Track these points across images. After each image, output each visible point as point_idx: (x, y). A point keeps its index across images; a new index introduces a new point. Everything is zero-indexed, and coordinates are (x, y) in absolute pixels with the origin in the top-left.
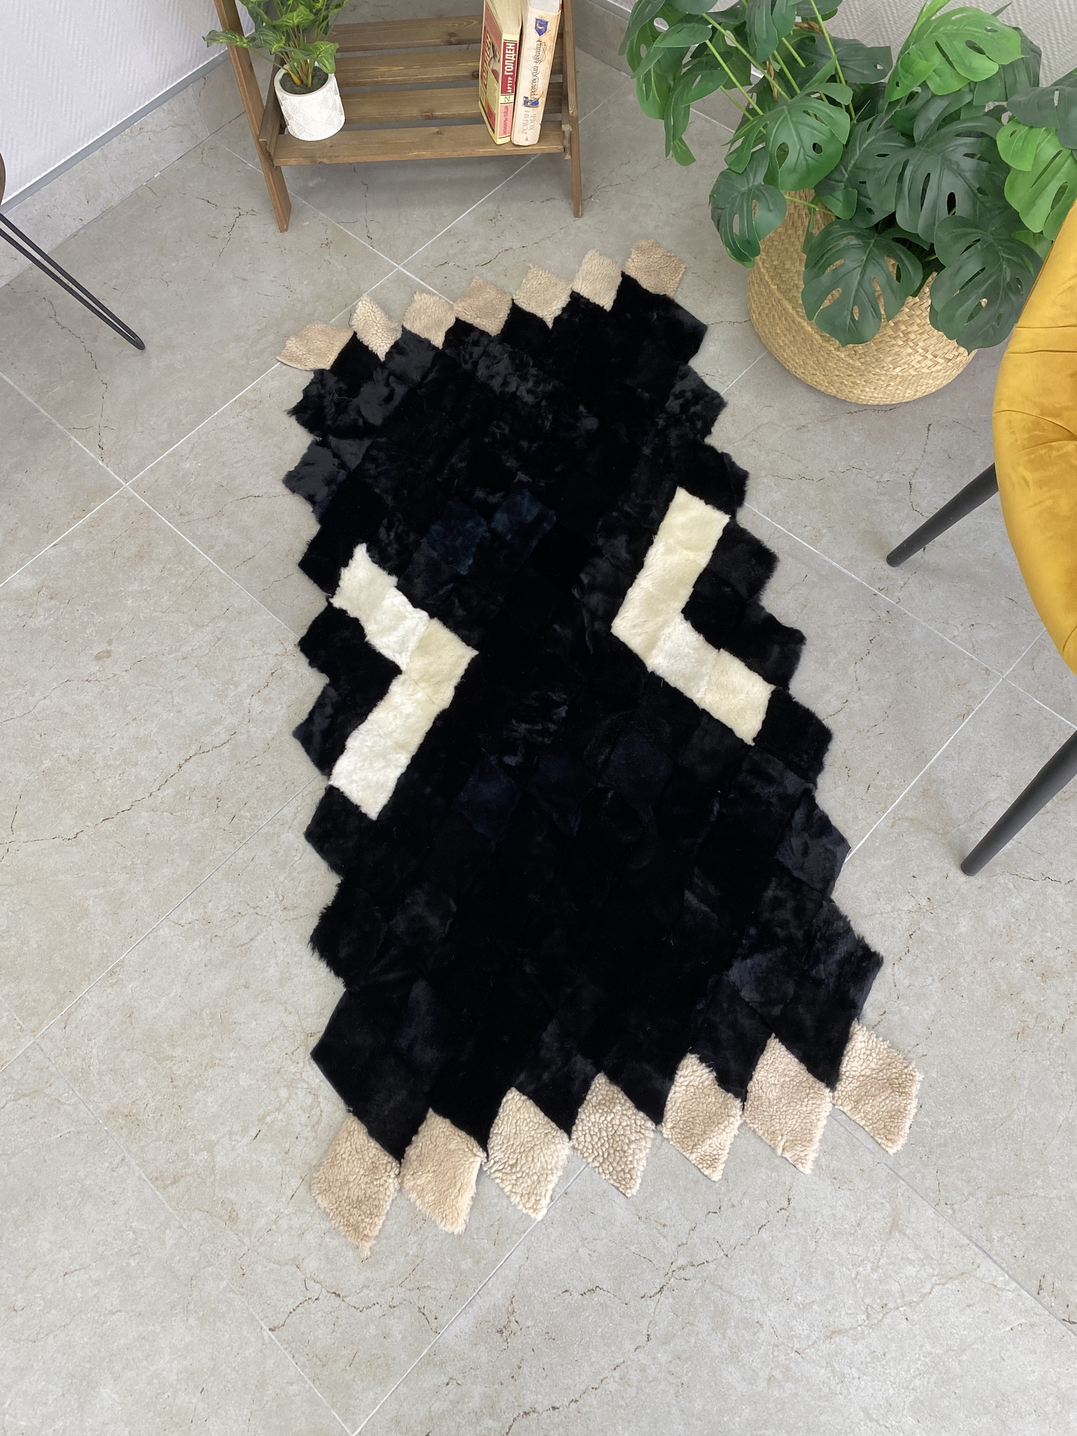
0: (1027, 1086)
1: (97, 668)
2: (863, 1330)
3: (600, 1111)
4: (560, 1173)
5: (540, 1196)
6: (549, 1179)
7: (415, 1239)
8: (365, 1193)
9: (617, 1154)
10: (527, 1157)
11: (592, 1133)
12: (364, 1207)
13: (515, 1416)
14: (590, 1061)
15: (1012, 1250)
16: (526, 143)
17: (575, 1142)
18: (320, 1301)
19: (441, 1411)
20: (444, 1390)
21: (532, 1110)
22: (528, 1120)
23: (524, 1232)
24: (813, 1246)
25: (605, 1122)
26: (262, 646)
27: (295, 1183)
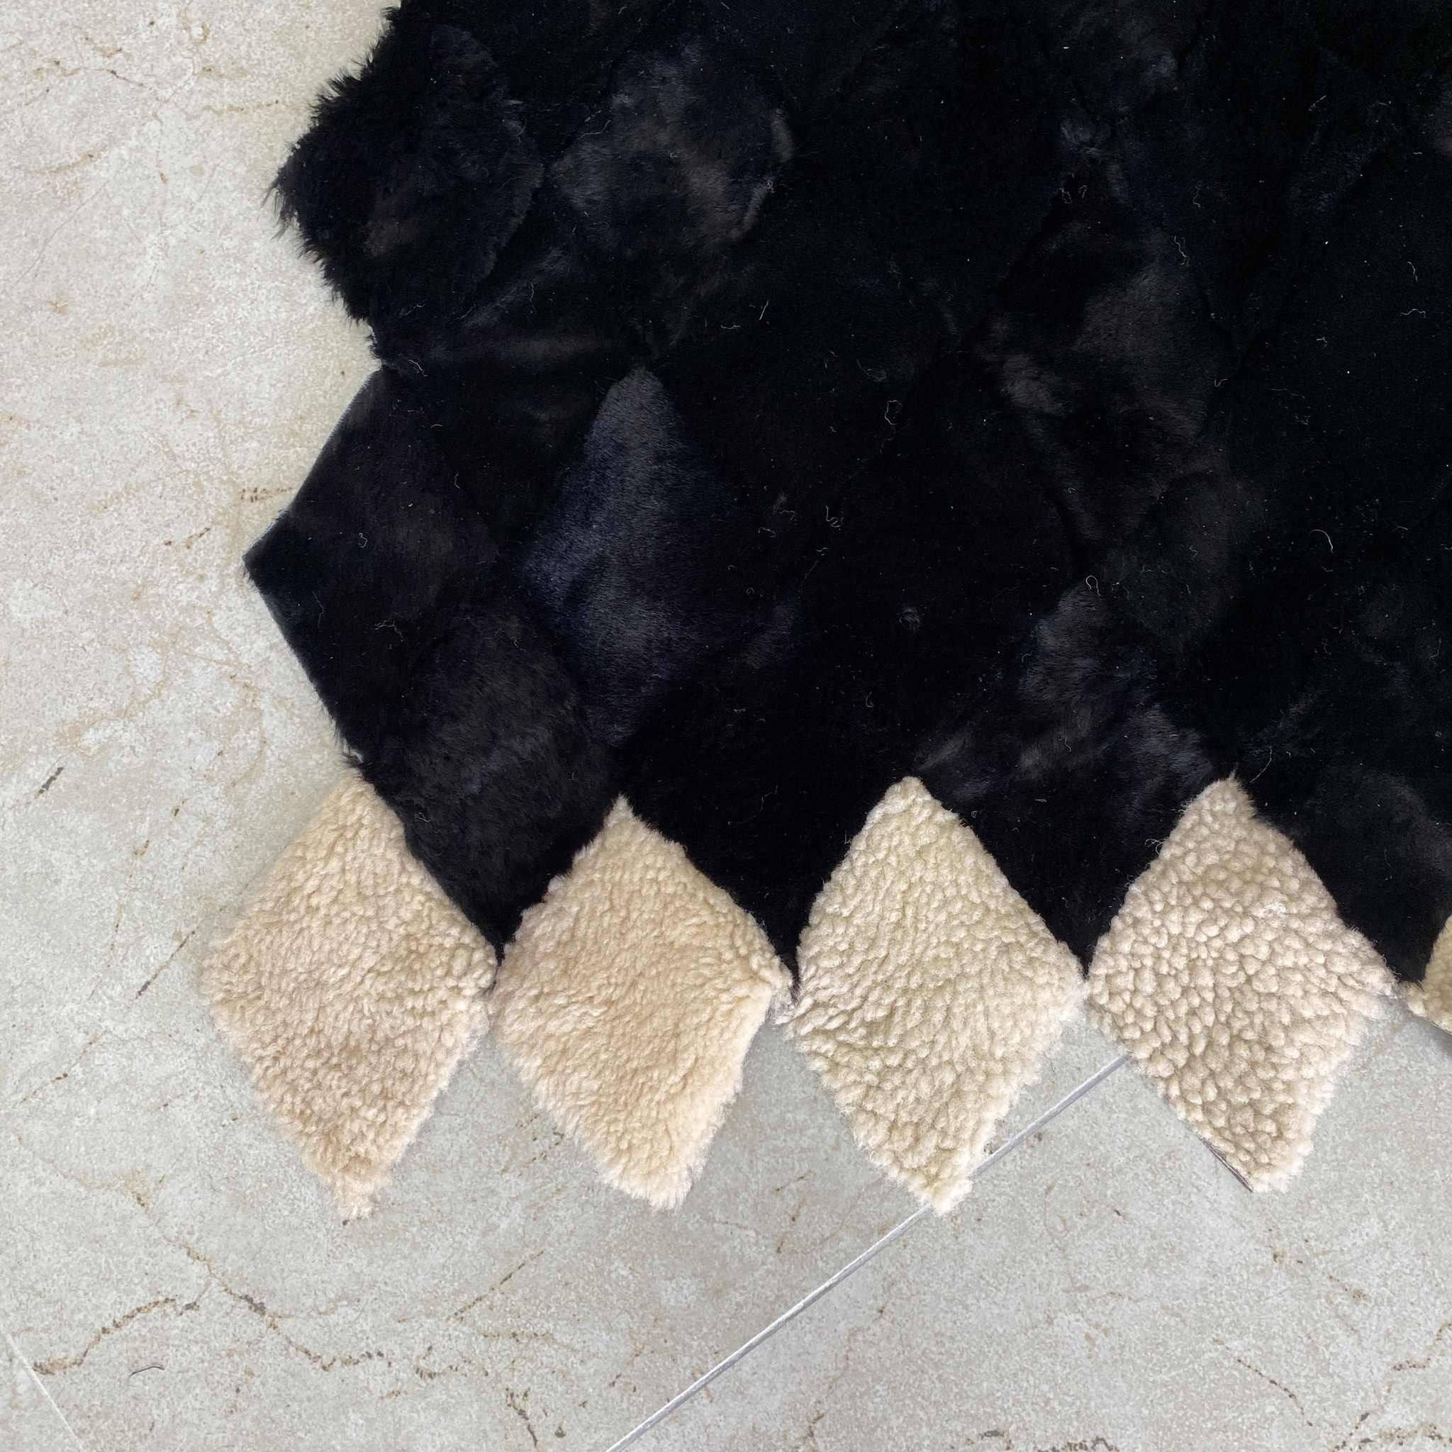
3: (1207, 904)
4: (1032, 1078)
5: (956, 1137)
6: (993, 1092)
7: (523, 1186)
8: (373, 1029)
9: (1243, 1051)
10: (926, 1009)
11: (1164, 969)
12: (362, 1070)
14: (1194, 736)
17: (1099, 986)
18: (201, 1315)
21: (969, 860)
22: (951, 892)
23: (882, 1231)
25: (1218, 943)
27: (157, 949)
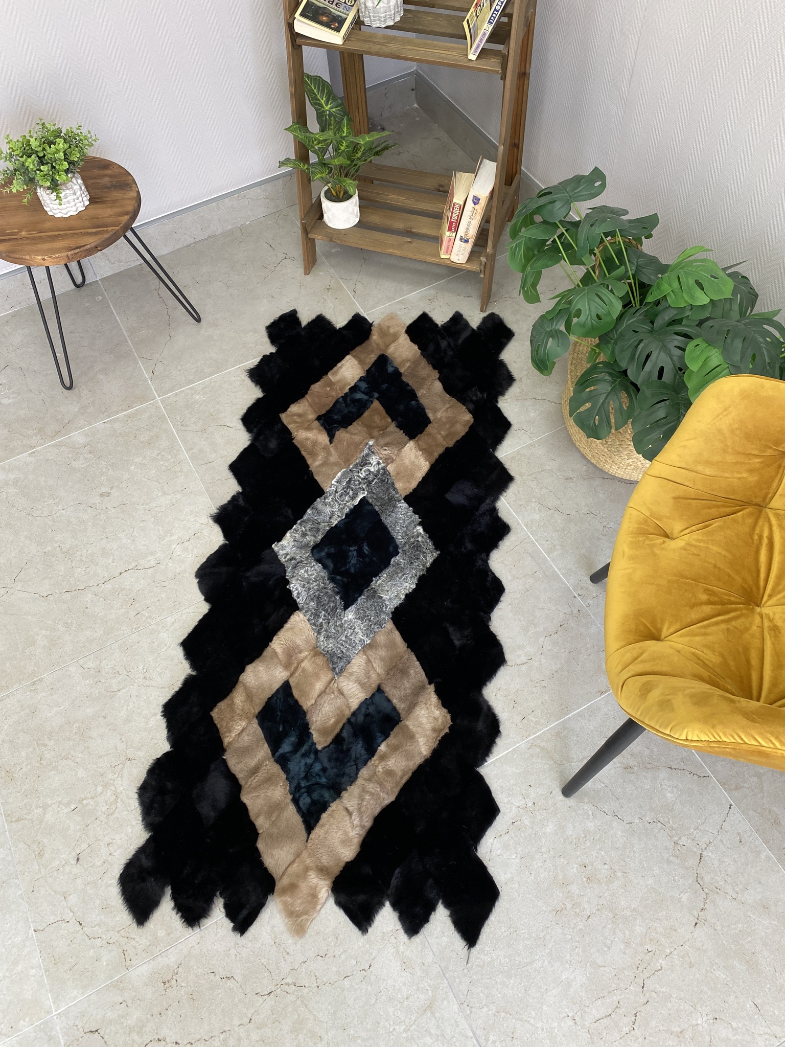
0: (550, 947)
1: (99, 501)
13: (152, 1039)
16: (458, 262)
19: (111, 1018)
20: (118, 1007)
24: (373, 1001)
26: (196, 516)
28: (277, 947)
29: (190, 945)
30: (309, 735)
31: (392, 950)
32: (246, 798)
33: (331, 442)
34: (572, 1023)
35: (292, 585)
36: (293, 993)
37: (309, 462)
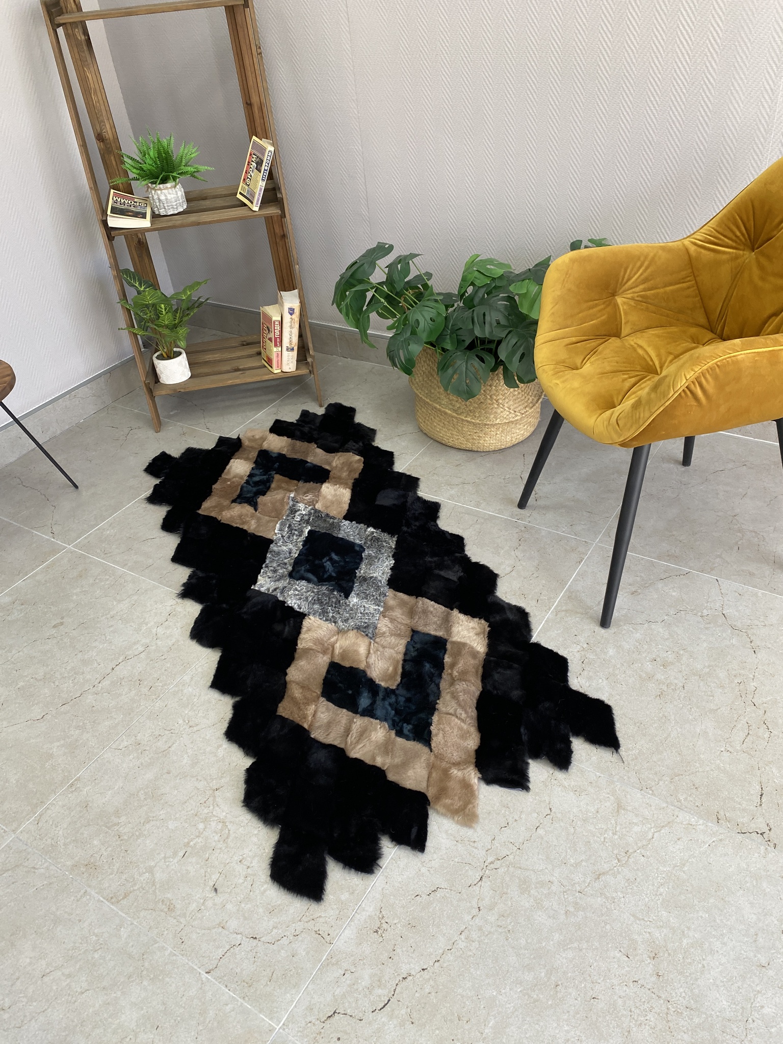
1: (55, 631)
2: (618, 869)
13: (397, 982)
15: (694, 803)
16: (290, 371)
19: (342, 993)
20: (343, 979)
24: (572, 830)
26: (162, 603)
28: (461, 843)
29: (380, 889)
30: (378, 686)
31: (560, 789)
32: (355, 753)
33: (256, 510)
34: (728, 754)
35: (289, 602)
36: (501, 866)
37: (245, 527)
